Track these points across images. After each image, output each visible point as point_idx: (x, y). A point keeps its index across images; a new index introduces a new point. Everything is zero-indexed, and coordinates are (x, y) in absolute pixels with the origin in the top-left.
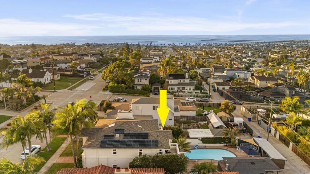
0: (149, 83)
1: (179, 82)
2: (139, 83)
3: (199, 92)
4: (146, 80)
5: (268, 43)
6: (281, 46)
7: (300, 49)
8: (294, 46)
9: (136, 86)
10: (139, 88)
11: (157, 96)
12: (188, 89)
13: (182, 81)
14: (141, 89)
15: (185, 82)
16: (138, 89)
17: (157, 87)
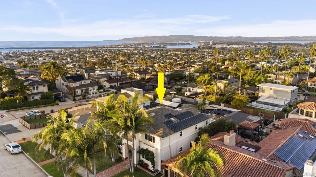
0: (48, 90)
1: (80, 84)
2: (36, 91)
3: (102, 91)
4: (44, 86)
5: (77, 49)
6: (90, 51)
7: (107, 53)
8: (100, 51)
9: (33, 96)
10: (37, 97)
11: (64, 102)
12: (92, 89)
13: (83, 82)
14: (40, 98)
15: (86, 83)
16: (37, 100)
17: (58, 93)
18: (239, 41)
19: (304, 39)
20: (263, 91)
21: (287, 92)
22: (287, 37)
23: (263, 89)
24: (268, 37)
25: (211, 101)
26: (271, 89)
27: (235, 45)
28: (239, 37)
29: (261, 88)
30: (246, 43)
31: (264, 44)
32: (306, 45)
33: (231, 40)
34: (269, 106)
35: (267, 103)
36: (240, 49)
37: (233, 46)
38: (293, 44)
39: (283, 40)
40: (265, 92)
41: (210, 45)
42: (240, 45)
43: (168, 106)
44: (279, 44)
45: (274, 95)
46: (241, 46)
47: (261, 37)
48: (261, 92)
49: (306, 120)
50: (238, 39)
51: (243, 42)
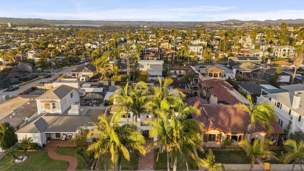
18: (39, 23)
19: (97, 22)
20: (142, 67)
21: (160, 65)
22: (83, 21)
23: (142, 65)
24: (67, 20)
25: (116, 81)
26: (148, 64)
27: (38, 28)
28: (39, 19)
29: (140, 65)
30: (48, 26)
31: (67, 27)
32: (101, 28)
33: (30, 22)
34: (155, 77)
35: (153, 75)
36: (47, 32)
37: (36, 28)
38: (91, 27)
39: (80, 23)
40: (144, 67)
41: (8, 27)
42: (43, 27)
43: (91, 93)
44: (79, 27)
45: (151, 69)
46: (45, 29)
47: (60, 20)
48: (141, 68)
49: (214, 79)
50: (38, 21)
51: (45, 25)
